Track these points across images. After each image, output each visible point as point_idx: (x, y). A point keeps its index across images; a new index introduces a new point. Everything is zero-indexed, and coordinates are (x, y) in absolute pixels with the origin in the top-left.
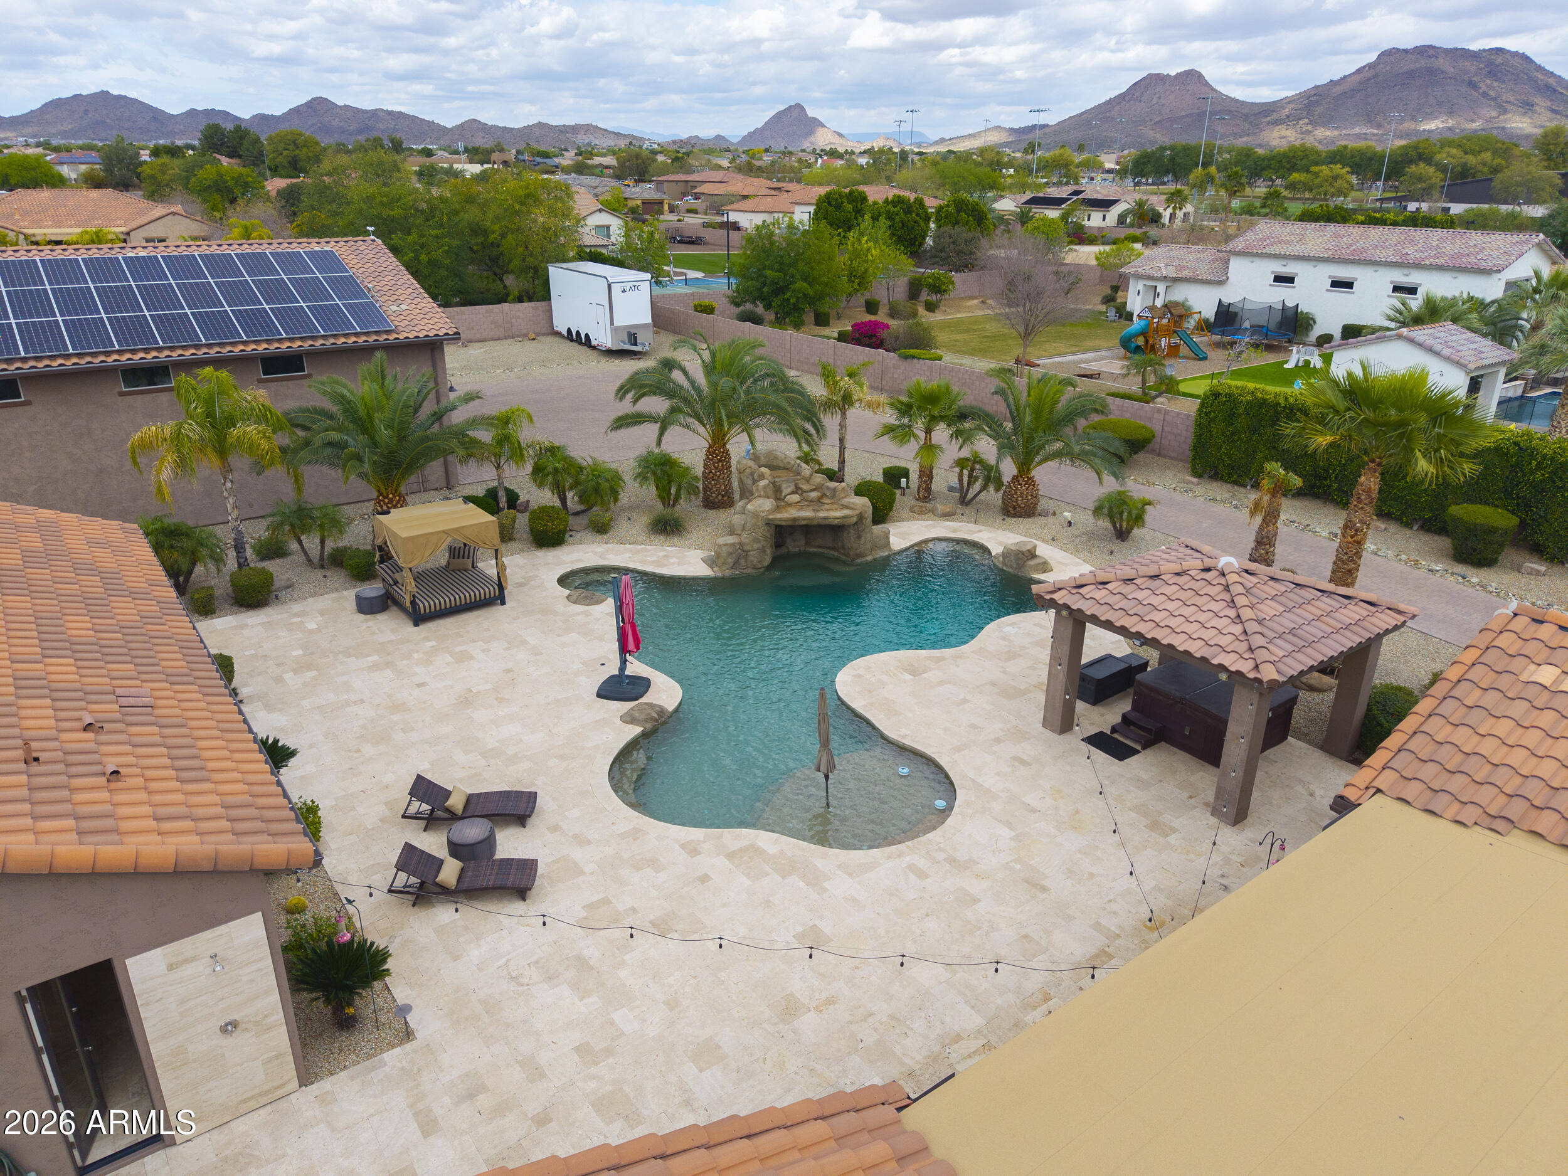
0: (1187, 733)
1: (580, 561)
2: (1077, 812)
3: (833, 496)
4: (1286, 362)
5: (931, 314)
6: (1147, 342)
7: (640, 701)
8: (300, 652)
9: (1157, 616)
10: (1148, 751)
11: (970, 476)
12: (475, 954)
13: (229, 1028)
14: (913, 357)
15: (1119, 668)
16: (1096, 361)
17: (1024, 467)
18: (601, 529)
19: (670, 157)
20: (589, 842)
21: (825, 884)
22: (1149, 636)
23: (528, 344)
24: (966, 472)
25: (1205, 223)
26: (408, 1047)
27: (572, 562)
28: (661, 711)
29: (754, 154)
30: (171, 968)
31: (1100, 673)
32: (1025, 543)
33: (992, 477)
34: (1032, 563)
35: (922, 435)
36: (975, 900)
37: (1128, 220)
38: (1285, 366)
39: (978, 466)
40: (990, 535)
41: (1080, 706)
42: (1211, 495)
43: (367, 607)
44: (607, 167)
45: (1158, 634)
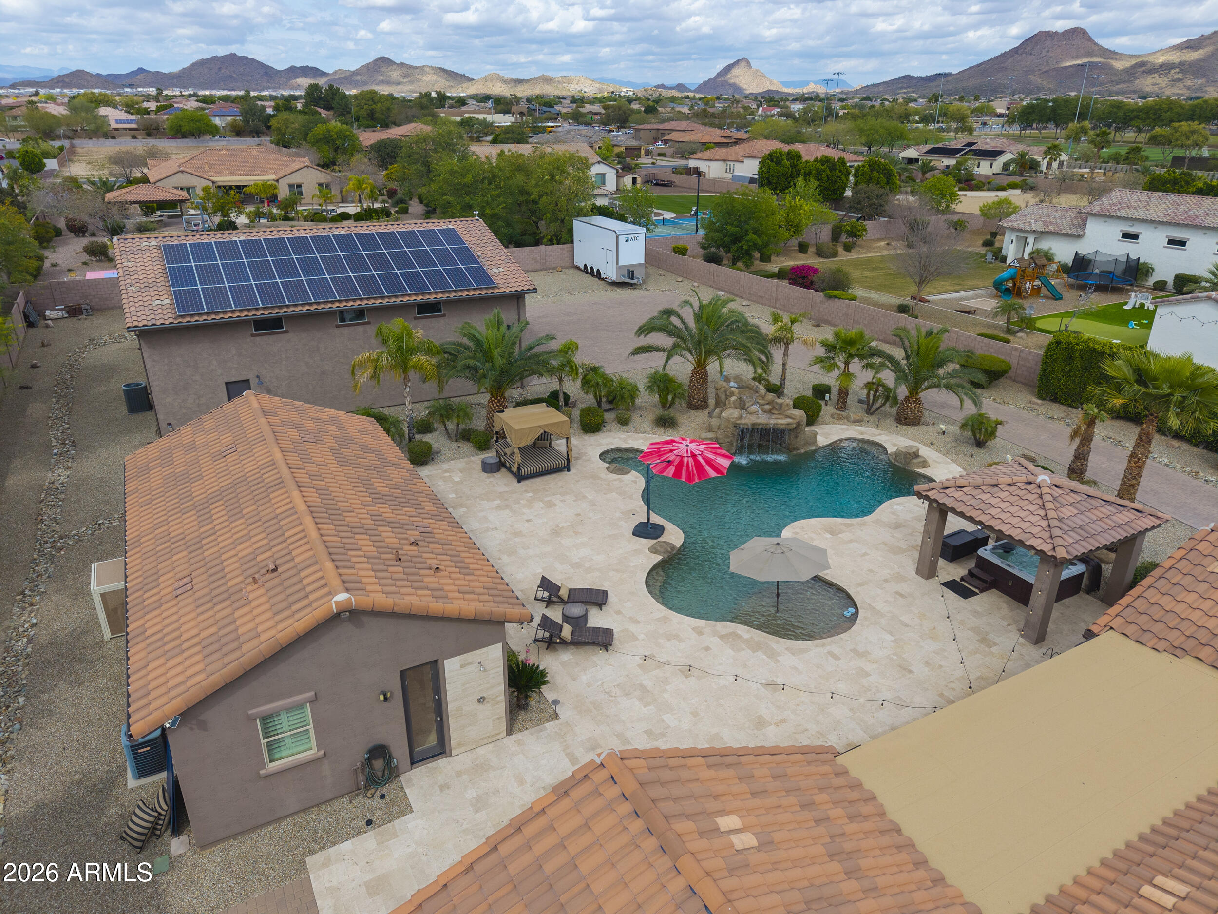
0: (1010, 584)
1: (612, 443)
2: (934, 628)
3: (780, 409)
4: (1126, 304)
5: (848, 253)
6: (1015, 285)
7: (659, 539)
8: (454, 496)
9: (993, 511)
10: (984, 594)
11: (875, 395)
12: (584, 678)
13: (481, 700)
14: (835, 297)
15: (969, 539)
16: (973, 299)
17: (914, 391)
18: (624, 422)
19: (643, 105)
20: (638, 622)
21: (779, 658)
22: (987, 524)
23: (556, 274)
24: (872, 393)
25: (1076, 170)
26: (557, 722)
27: (607, 444)
28: (673, 547)
29: (708, 102)
30: (462, 667)
31: (956, 542)
32: (911, 447)
33: (889, 396)
34: (915, 461)
35: (842, 366)
36: (868, 674)
37: (1011, 168)
38: (1125, 307)
39: (881, 389)
40: (887, 438)
41: (941, 562)
42: (1050, 413)
43: (489, 468)
44: (596, 114)
45: (992, 523)
